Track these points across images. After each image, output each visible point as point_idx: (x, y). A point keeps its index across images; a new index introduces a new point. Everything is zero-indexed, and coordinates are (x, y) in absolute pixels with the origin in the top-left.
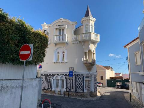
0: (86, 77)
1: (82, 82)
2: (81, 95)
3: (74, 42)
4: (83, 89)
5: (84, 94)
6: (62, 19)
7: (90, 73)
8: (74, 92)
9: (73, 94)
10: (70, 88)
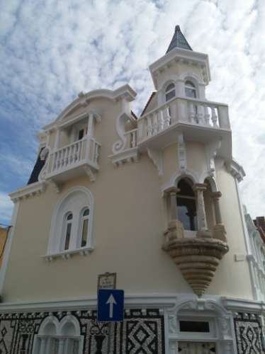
3: (119, 159)
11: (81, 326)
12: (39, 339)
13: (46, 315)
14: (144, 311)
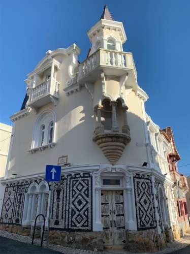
1: (87, 196)
2: (85, 240)
3: (69, 91)
4: (88, 215)
5: (92, 239)
6: (50, 52)
7: (116, 166)
8: (65, 229)
9: (64, 237)
10: (57, 217)
11: (49, 186)
12: (28, 195)
13: (31, 182)
14: (81, 175)
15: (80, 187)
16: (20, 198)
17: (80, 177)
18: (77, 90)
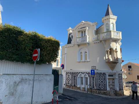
0: (109, 76)
1: (105, 80)
2: (104, 93)
3: (95, 42)
4: (105, 86)
5: (107, 92)
6: (83, 21)
8: (97, 89)
9: (97, 92)
10: (93, 85)
11: (88, 75)
12: (78, 77)
13: (80, 73)
14: (102, 73)
15: (102, 77)
16: (75, 78)
17: (102, 74)
18: (98, 42)
